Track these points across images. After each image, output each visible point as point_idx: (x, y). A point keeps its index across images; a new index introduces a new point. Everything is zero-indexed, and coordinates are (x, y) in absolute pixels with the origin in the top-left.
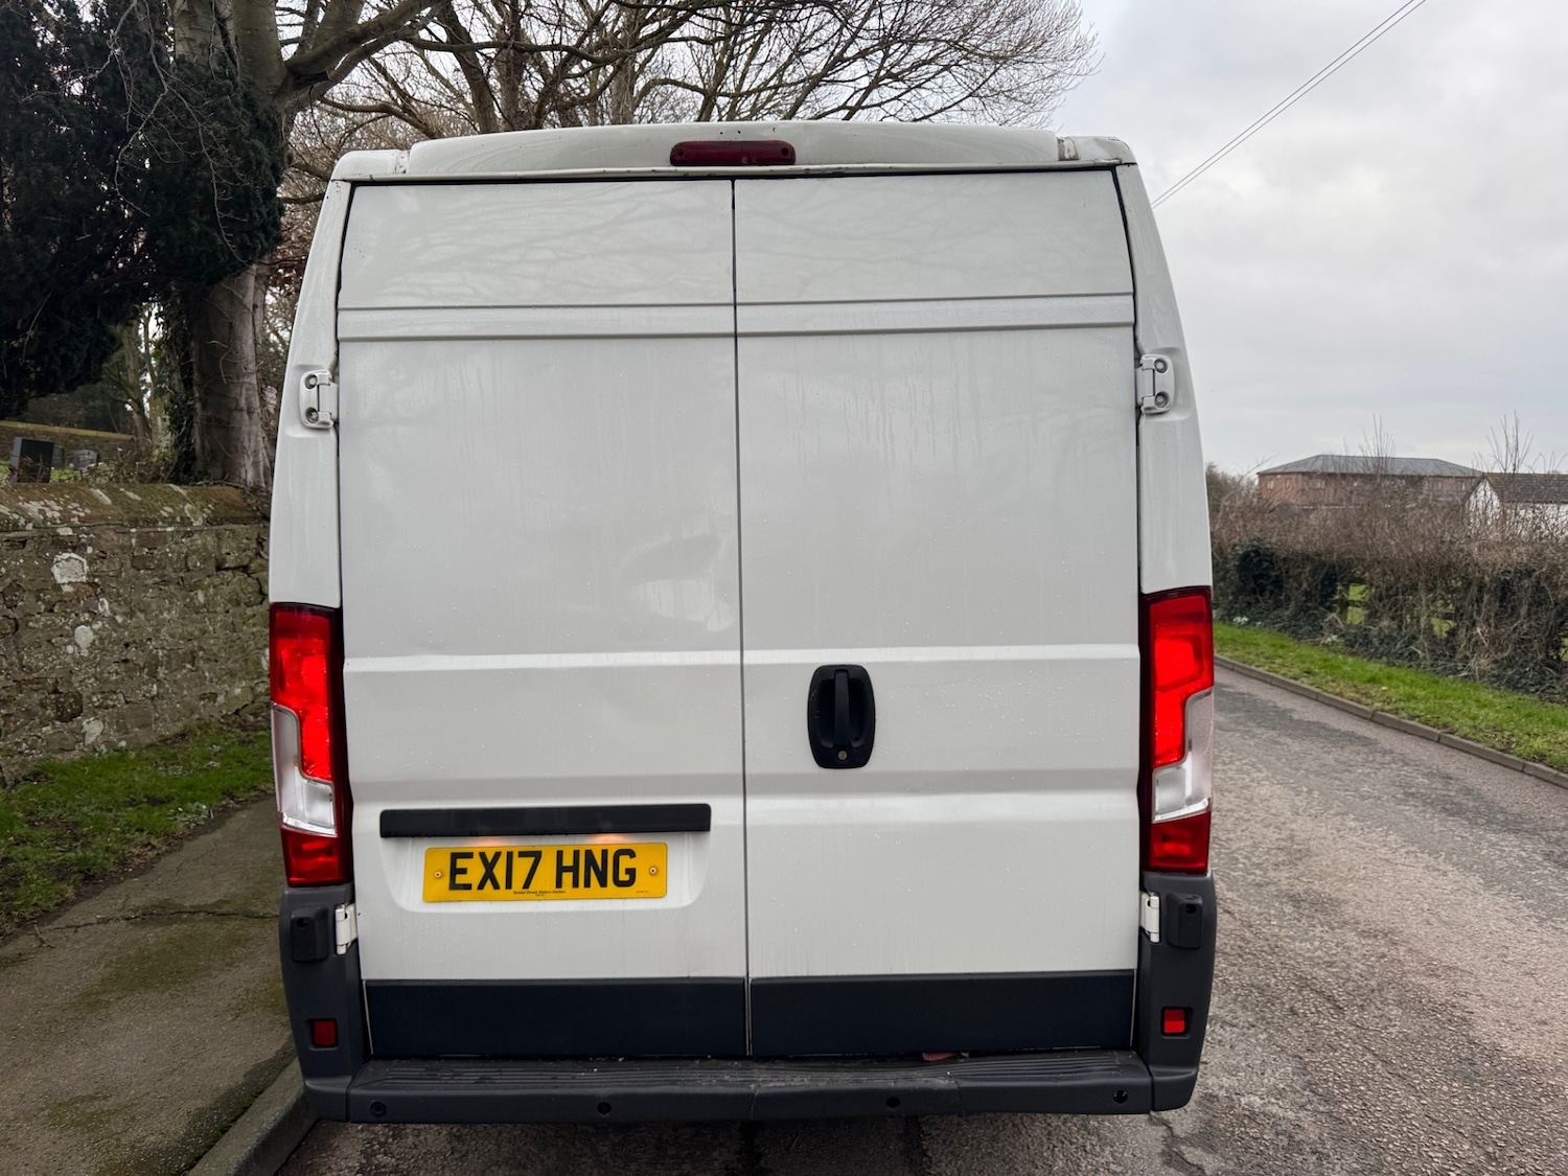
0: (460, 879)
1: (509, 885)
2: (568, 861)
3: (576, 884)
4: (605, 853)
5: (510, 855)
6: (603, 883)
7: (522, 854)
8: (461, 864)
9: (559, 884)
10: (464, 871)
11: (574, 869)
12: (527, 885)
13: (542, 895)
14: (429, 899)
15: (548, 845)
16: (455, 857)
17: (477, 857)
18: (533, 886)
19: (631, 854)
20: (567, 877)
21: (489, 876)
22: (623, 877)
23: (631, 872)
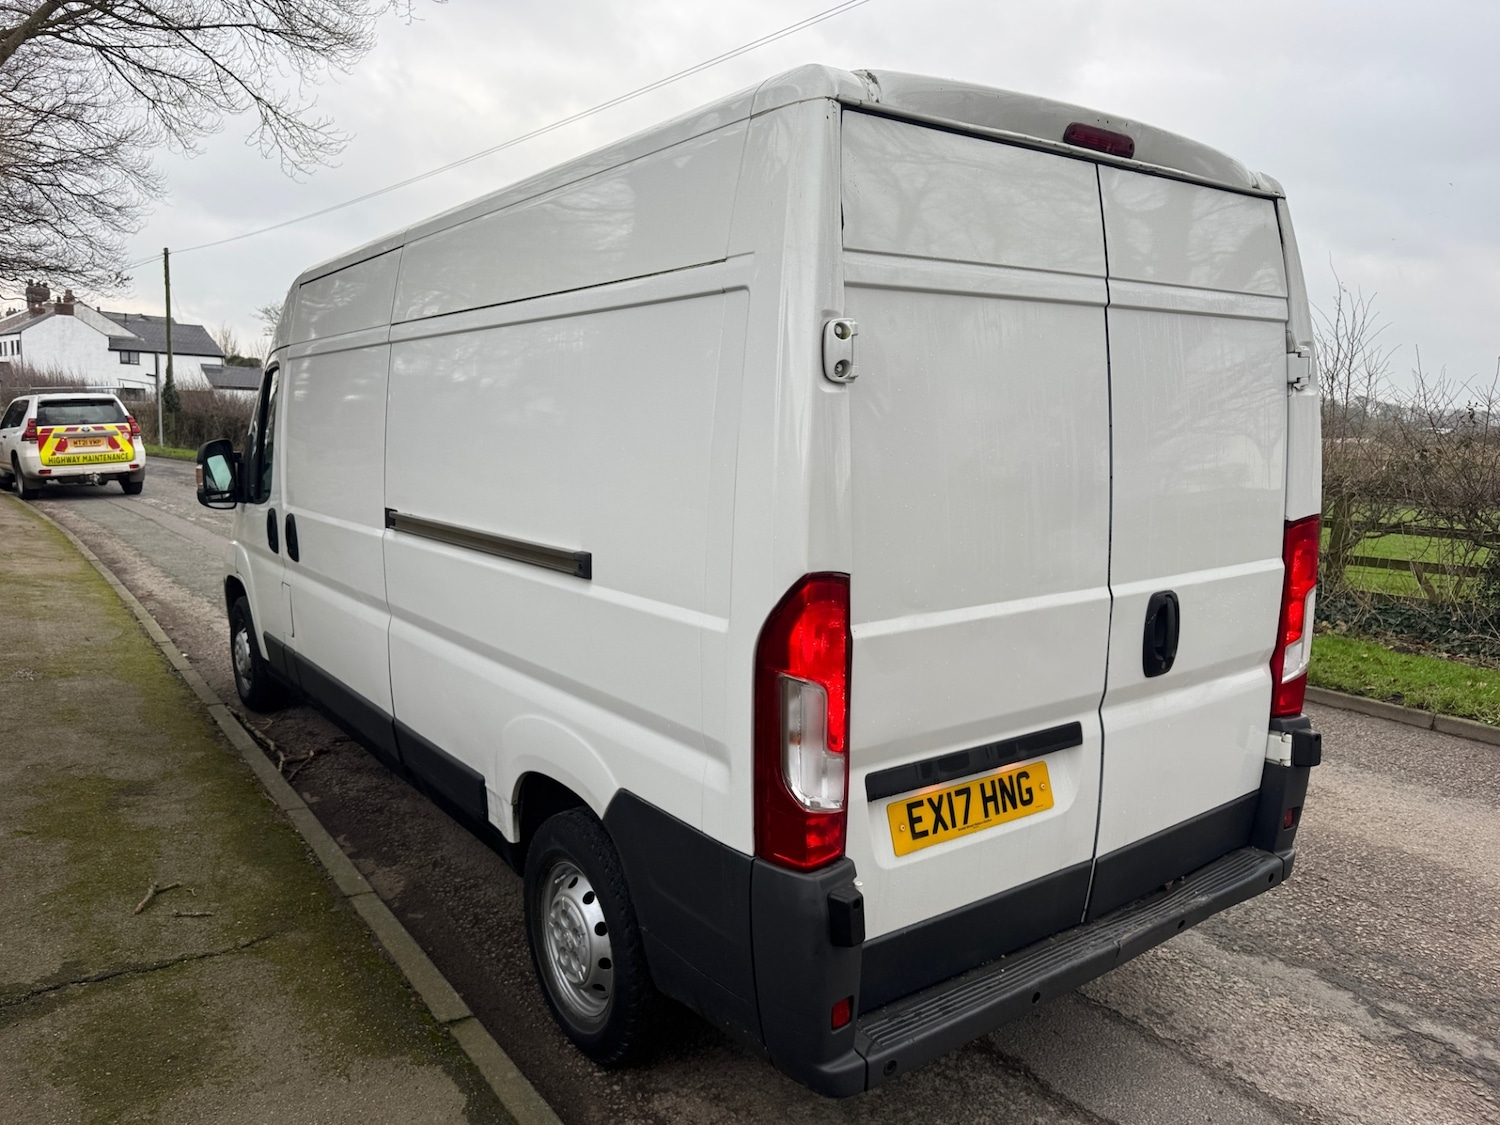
0: (919, 828)
1: (954, 825)
2: (989, 793)
3: (997, 811)
4: (1010, 778)
5: (949, 795)
6: (1015, 806)
7: (958, 793)
8: (916, 812)
9: (987, 815)
10: (919, 819)
11: (994, 798)
12: (966, 822)
13: (977, 826)
14: (898, 853)
15: (972, 781)
16: (911, 807)
17: (926, 803)
18: (970, 822)
19: (1024, 775)
20: (991, 805)
21: (939, 819)
22: (1026, 797)
23: (1029, 791)
